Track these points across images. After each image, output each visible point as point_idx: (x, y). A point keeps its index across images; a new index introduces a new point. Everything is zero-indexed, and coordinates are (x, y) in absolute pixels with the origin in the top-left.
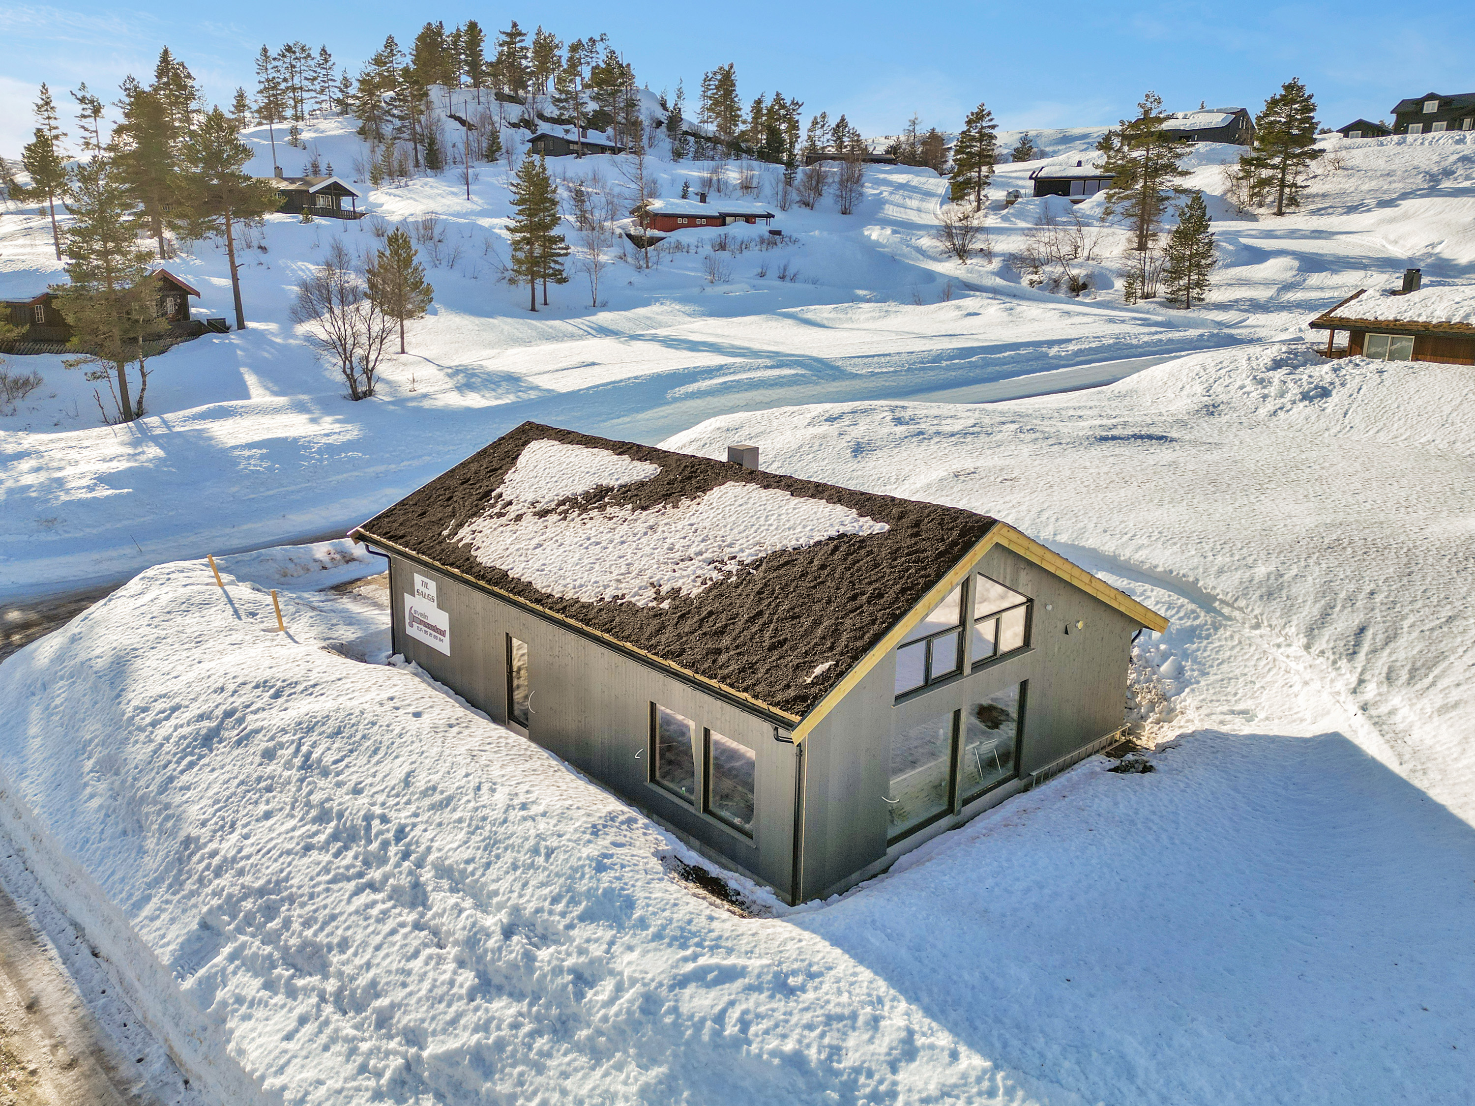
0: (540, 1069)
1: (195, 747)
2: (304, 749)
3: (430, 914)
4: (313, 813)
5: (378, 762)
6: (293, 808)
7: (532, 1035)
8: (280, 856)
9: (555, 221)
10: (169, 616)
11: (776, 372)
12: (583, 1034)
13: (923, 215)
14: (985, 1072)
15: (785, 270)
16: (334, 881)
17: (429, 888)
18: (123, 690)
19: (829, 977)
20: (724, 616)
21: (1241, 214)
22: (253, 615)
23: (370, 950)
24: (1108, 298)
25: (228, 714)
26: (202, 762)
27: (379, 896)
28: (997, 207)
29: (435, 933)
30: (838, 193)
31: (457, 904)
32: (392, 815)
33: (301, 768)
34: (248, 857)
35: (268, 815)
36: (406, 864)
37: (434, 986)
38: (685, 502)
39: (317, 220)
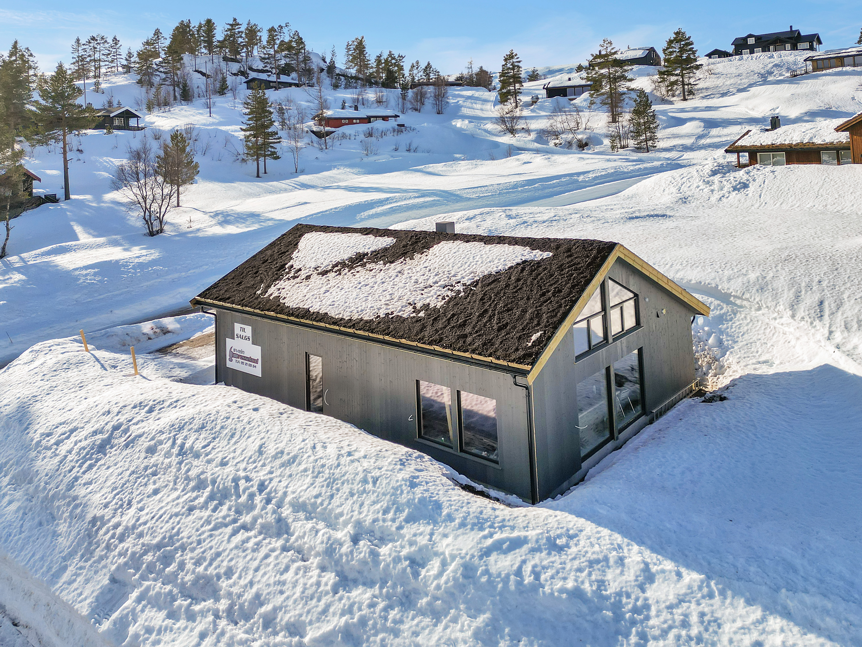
0: (396, 633)
1: (92, 454)
2: (179, 442)
3: (293, 539)
4: (192, 484)
5: (236, 443)
6: (175, 483)
7: (386, 609)
8: (170, 518)
9: (272, 123)
10: (55, 373)
11: (422, 200)
12: (423, 602)
13: (484, 112)
14: (702, 582)
15: (410, 146)
16: (215, 528)
17: (290, 520)
18: (29, 424)
19: (582, 537)
20: (462, 316)
21: (664, 101)
22: (115, 367)
23: (251, 572)
24: (601, 150)
25: (116, 428)
26: (99, 463)
27: (252, 533)
28: (527, 105)
29: (299, 551)
30: (434, 102)
31: (313, 527)
32: (253, 475)
33: (179, 454)
34: (145, 523)
35: (156, 492)
36: (270, 506)
37: (305, 589)
38: (417, 256)
39: (116, 132)
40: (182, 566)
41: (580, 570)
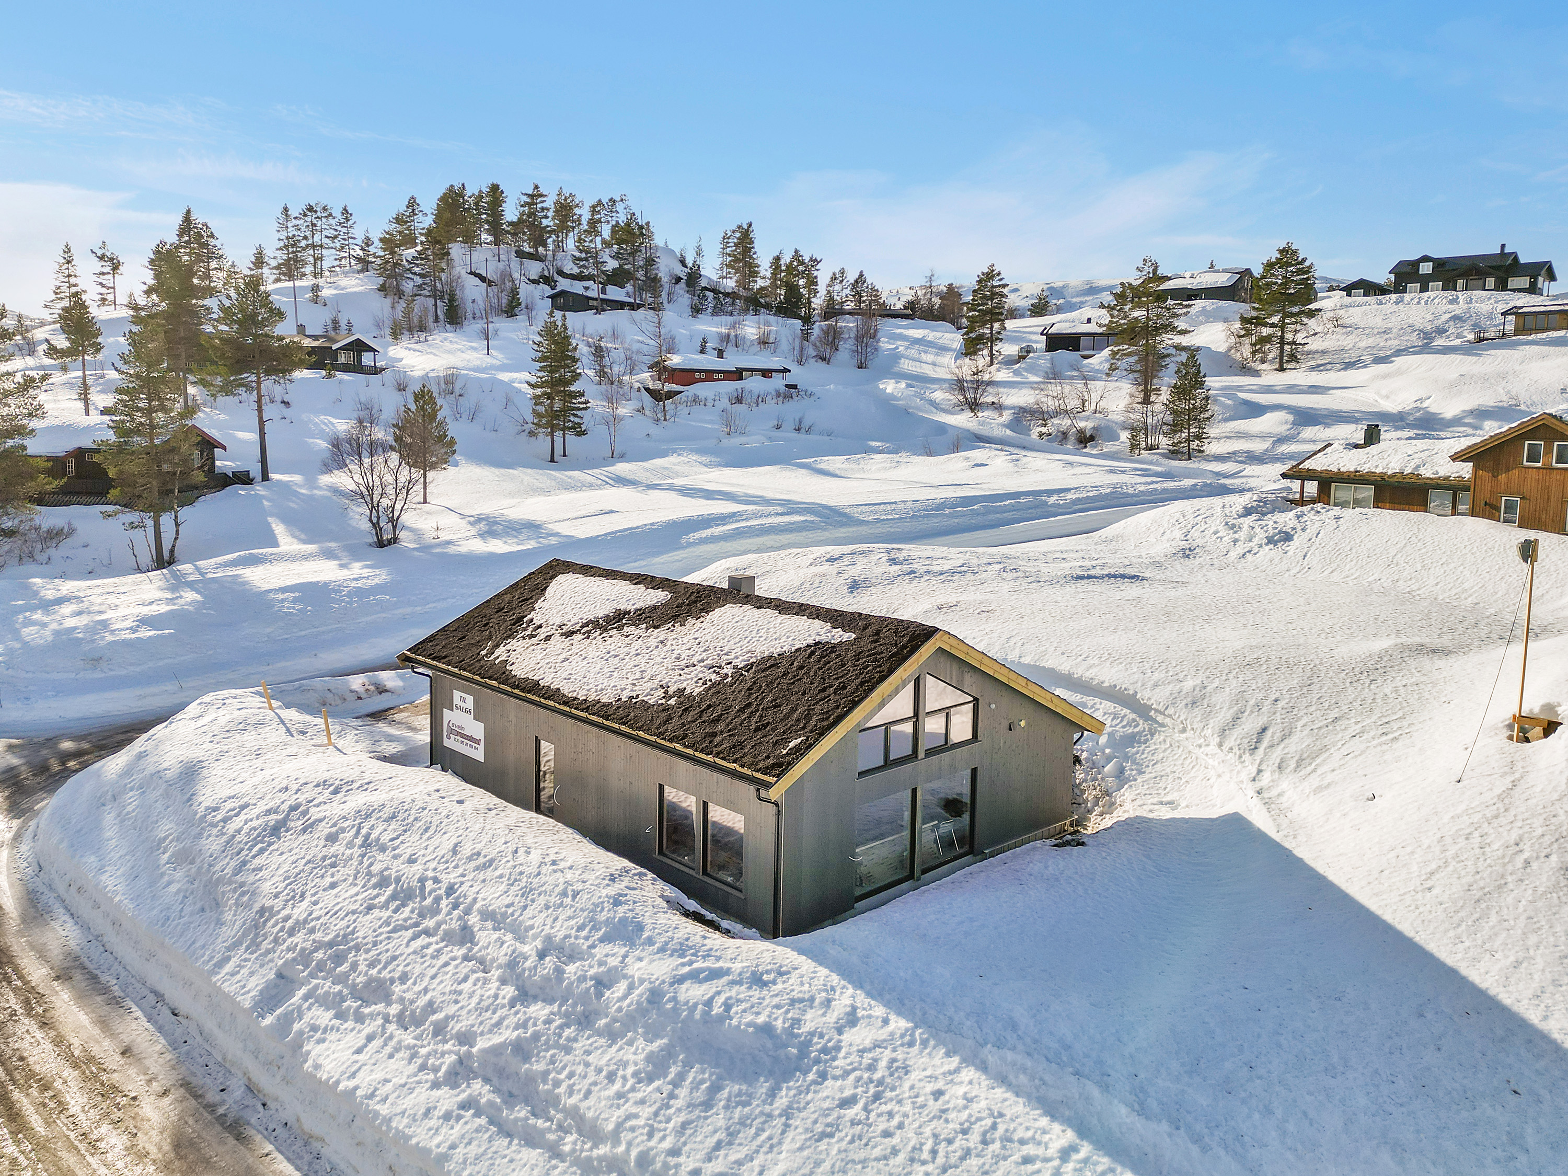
1: (264, 836)
2: (364, 831)
3: (476, 948)
4: (373, 881)
6: (356, 878)
7: (561, 1027)
8: (346, 915)
10: (228, 734)
11: (787, 519)
12: (602, 1022)
14: (907, 1030)
15: (800, 422)
16: (394, 930)
17: (476, 929)
18: (193, 795)
19: (794, 975)
20: (720, 708)
21: (1243, 370)
22: (304, 733)
23: (427, 979)
24: (1112, 450)
25: (293, 809)
26: (271, 848)
27: (433, 939)
28: (1009, 362)
29: (482, 962)
30: (854, 348)
31: (500, 939)
32: (443, 877)
33: (362, 846)
34: (318, 918)
35: (333, 886)
36: (456, 912)
37: (481, 1000)
38: (690, 621)
39: (340, 375)
40: (354, 967)
41: (778, 1007)
